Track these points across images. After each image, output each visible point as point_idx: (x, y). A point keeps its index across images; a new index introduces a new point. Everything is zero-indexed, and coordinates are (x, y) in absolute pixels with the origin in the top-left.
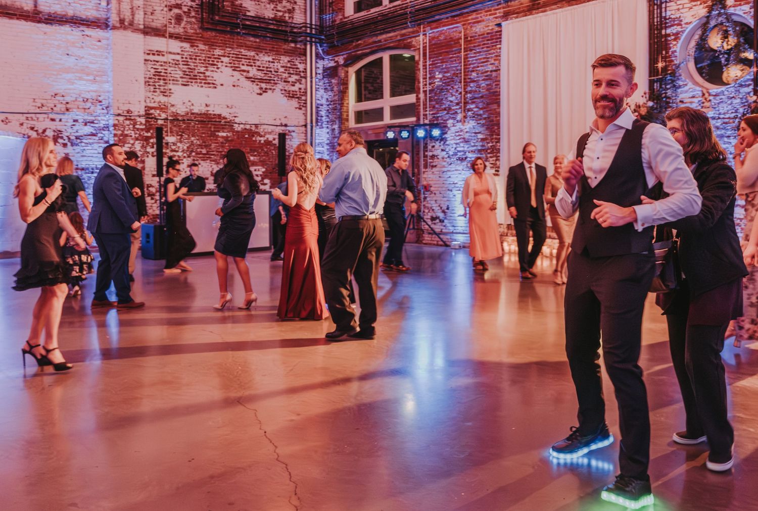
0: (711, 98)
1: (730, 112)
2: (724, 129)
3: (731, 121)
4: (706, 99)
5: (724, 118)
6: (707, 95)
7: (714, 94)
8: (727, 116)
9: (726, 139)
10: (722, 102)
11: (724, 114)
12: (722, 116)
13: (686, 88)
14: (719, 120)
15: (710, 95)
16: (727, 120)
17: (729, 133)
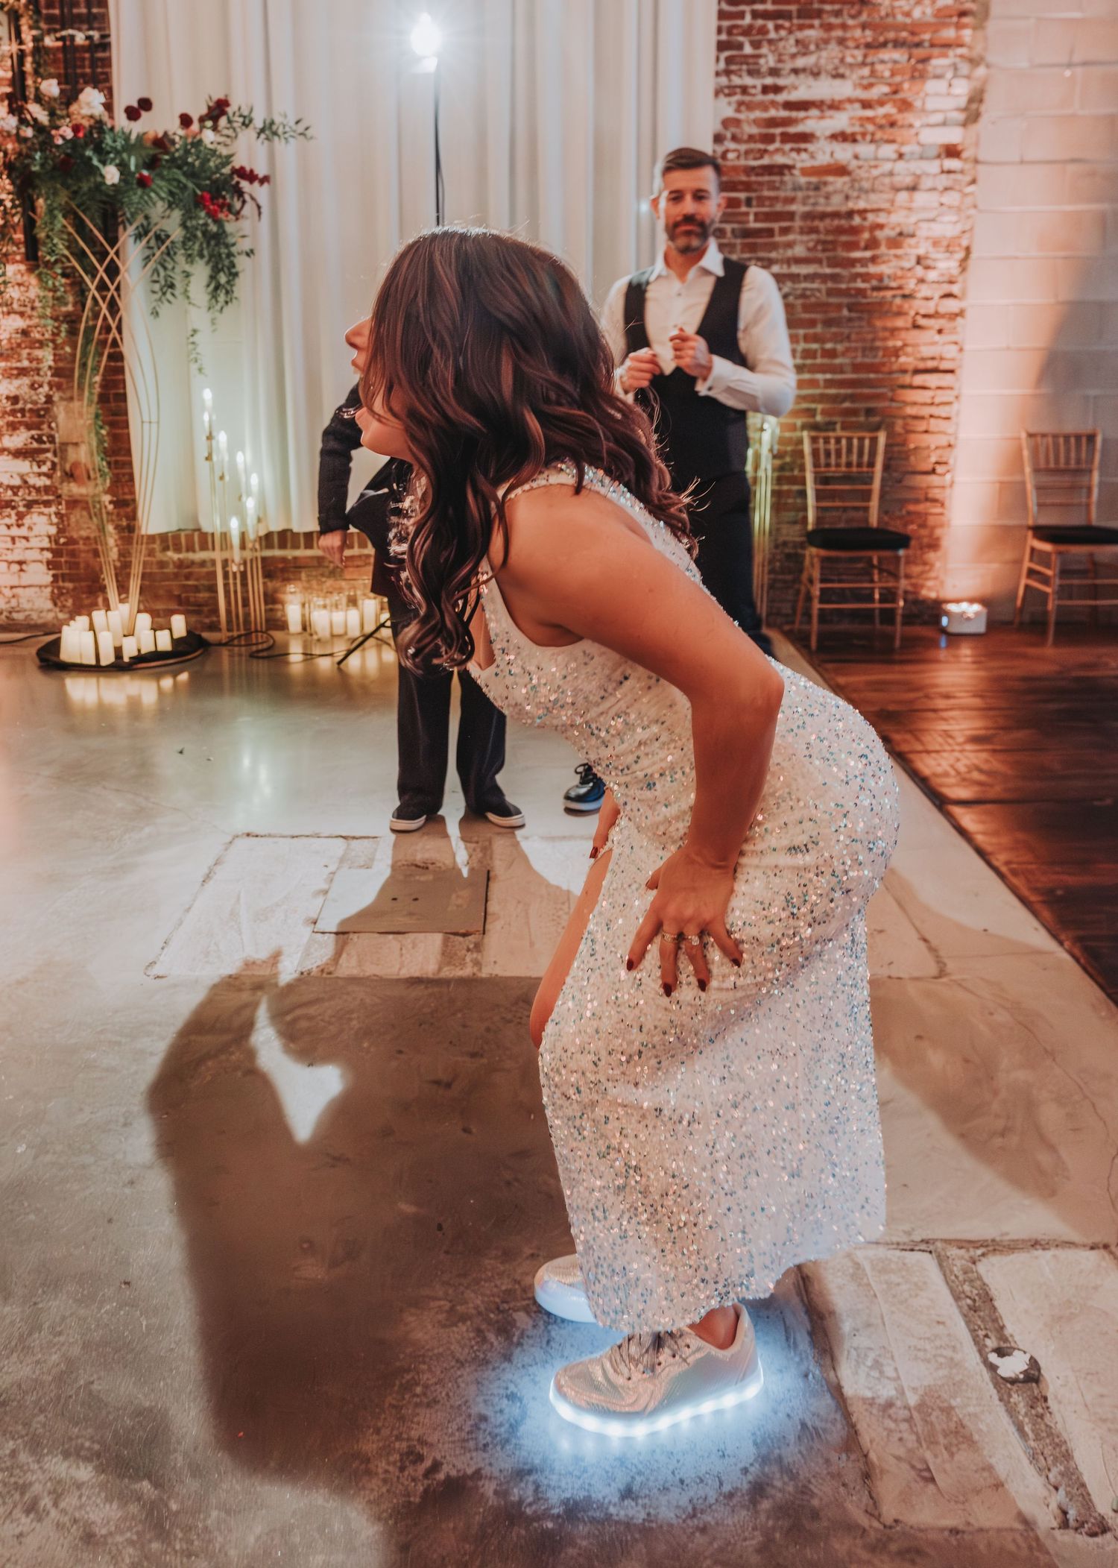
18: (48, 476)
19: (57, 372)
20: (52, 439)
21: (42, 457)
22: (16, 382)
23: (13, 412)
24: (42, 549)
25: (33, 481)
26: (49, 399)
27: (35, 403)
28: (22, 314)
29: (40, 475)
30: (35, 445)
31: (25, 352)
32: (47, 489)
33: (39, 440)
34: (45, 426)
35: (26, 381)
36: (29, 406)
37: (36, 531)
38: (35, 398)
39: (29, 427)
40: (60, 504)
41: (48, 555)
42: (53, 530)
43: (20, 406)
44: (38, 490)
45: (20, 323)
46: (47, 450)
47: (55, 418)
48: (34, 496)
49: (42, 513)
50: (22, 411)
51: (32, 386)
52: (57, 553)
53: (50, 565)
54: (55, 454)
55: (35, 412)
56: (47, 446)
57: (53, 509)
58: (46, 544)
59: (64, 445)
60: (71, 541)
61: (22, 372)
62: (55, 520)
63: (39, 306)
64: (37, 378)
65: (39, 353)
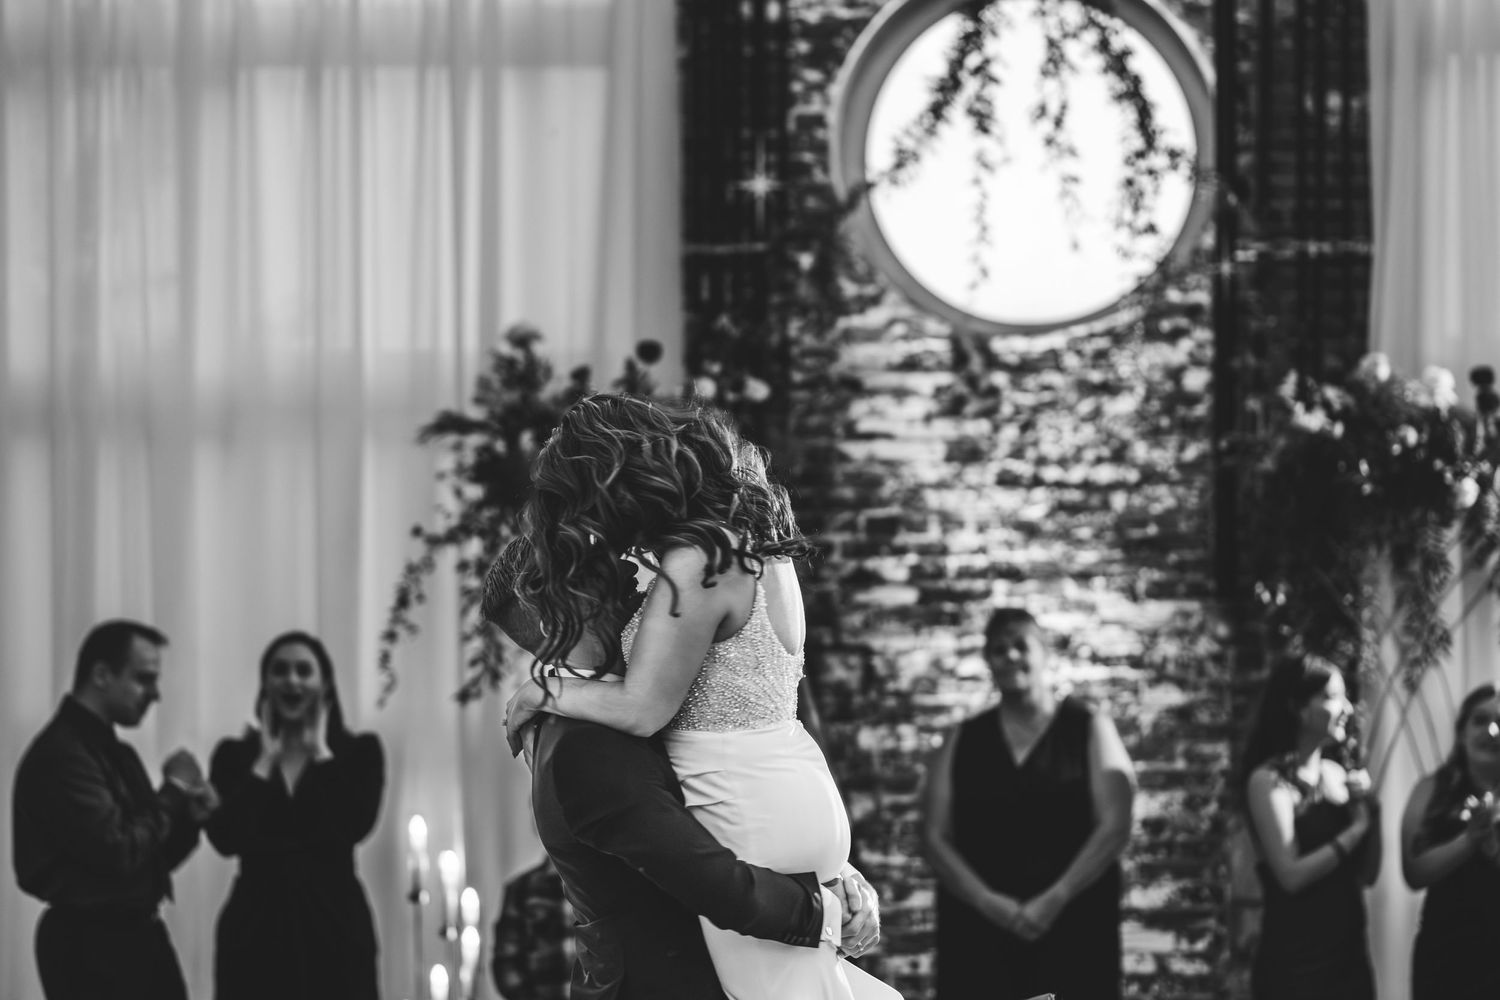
0: (1000, 379)
1: (1089, 455)
2: (1065, 535)
3: (1095, 500)
4: (972, 381)
5: (1060, 485)
6: (976, 363)
7: (1012, 359)
8: (1077, 474)
9: (1071, 589)
10: (1052, 405)
11: (1063, 462)
12: (1051, 473)
13: (874, 317)
14: (1039, 493)
15: (993, 362)
16: (1074, 496)
17: (1087, 557)
18: (1206, 957)
20: (1217, 894)
21: (1201, 924)
22: (1162, 797)
23: (1152, 848)
25: (1178, 966)
26: (1217, 824)
27: (1191, 831)
28: (1181, 683)
29: (1191, 956)
30: (1186, 904)
31: (1180, 748)
32: (1203, 983)
33: (1196, 896)
34: (1207, 875)
35: (1179, 795)
36: (1181, 837)
38: (1192, 822)
39: (1178, 874)
43: (1166, 835)
44: (1186, 983)
45: (1171, 696)
46: (1206, 915)
47: (1226, 859)
50: (1170, 846)
51: (1191, 804)
54: (1221, 920)
55: (1190, 848)
56: (1207, 906)
59: (1237, 904)
61: (1174, 780)
63: (1212, 669)
64: (1200, 791)
65: (1207, 748)
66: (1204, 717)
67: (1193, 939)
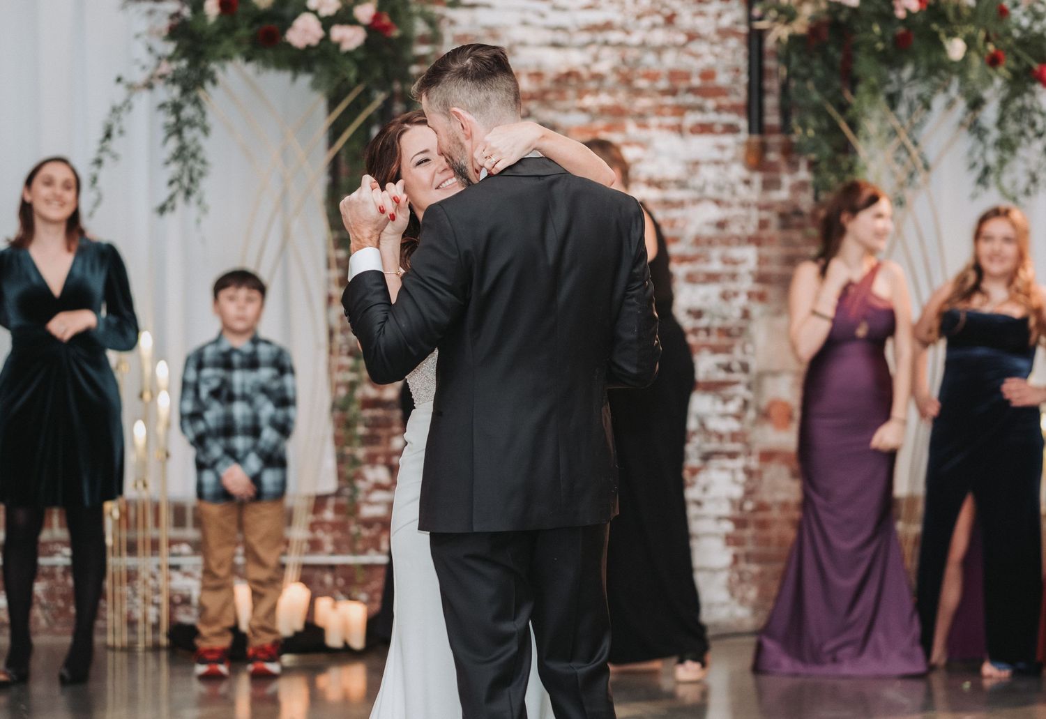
1: (646, 22)
2: (627, 85)
5: (622, 45)
8: (636, 37)
11: (625, 28)
12: (615, 36)
14: (608, 52)
16: (633, 53)
17: (644, 103)
18: (738, 417)
19: (761, 278)
20: (745, 368)
21: (731, 391)
22: (703, 289)
23: (694, 331)
24: (720, 519)
25: (714, 423)
26: (746, 314)
27: (724, 317)
28: (718, 202)
29: (724, 416)
30: (721, 375)
31: (716, 253)
32: (734, 437)
33: (728, 369)
34: (737, 352)
35: (713, 290)
36: (717, 323)
37: (713, 492)
38: (727, 312)
39: (715, 351)
40: (750, 454)
41: (728, 527)
42: (737, 492)
43: (705, 321)
44: (720, 437)
46: (736, 383)
47: (752, 340)
48: (713, 445)
49: (723, 469)
50: (708, 329)
51: (725, 296)
52: (740, 523)
53: (730, 540)
54: (748, 388)
55: (725, 332)
56: (737, 376)
57: (739, 463)
58: (726, 510)
59: (761, 375)
60: (762, 507)
61: (712, 278)
62: (741, 477)
63: (742, 190)
64: (731, 286)
65: (736, 252)
66: (735, 229)
67: (726, 400)
